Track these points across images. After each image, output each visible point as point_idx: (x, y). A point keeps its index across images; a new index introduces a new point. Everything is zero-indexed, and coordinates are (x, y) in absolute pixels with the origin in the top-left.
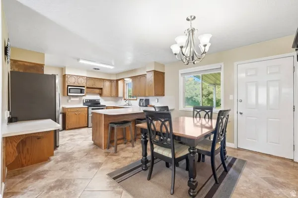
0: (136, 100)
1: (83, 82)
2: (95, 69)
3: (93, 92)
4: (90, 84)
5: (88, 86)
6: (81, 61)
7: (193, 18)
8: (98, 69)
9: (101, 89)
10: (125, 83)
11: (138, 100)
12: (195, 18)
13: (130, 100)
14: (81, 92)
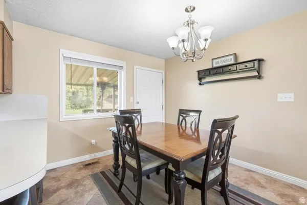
7: (192, 9)
12: (194, 8)
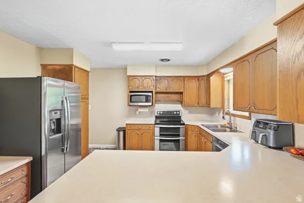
0: (249, 118)
1: (150, 84)
2: (162, 60)
3: (168, 99)
4: (162, 87)
5: (158, 90)
6: (116, 47)
8: (169, 60)
9: (181, 93)
10: (226, 79)
11: (253, 120)
13: (234, 115)
14: (147, 101)
